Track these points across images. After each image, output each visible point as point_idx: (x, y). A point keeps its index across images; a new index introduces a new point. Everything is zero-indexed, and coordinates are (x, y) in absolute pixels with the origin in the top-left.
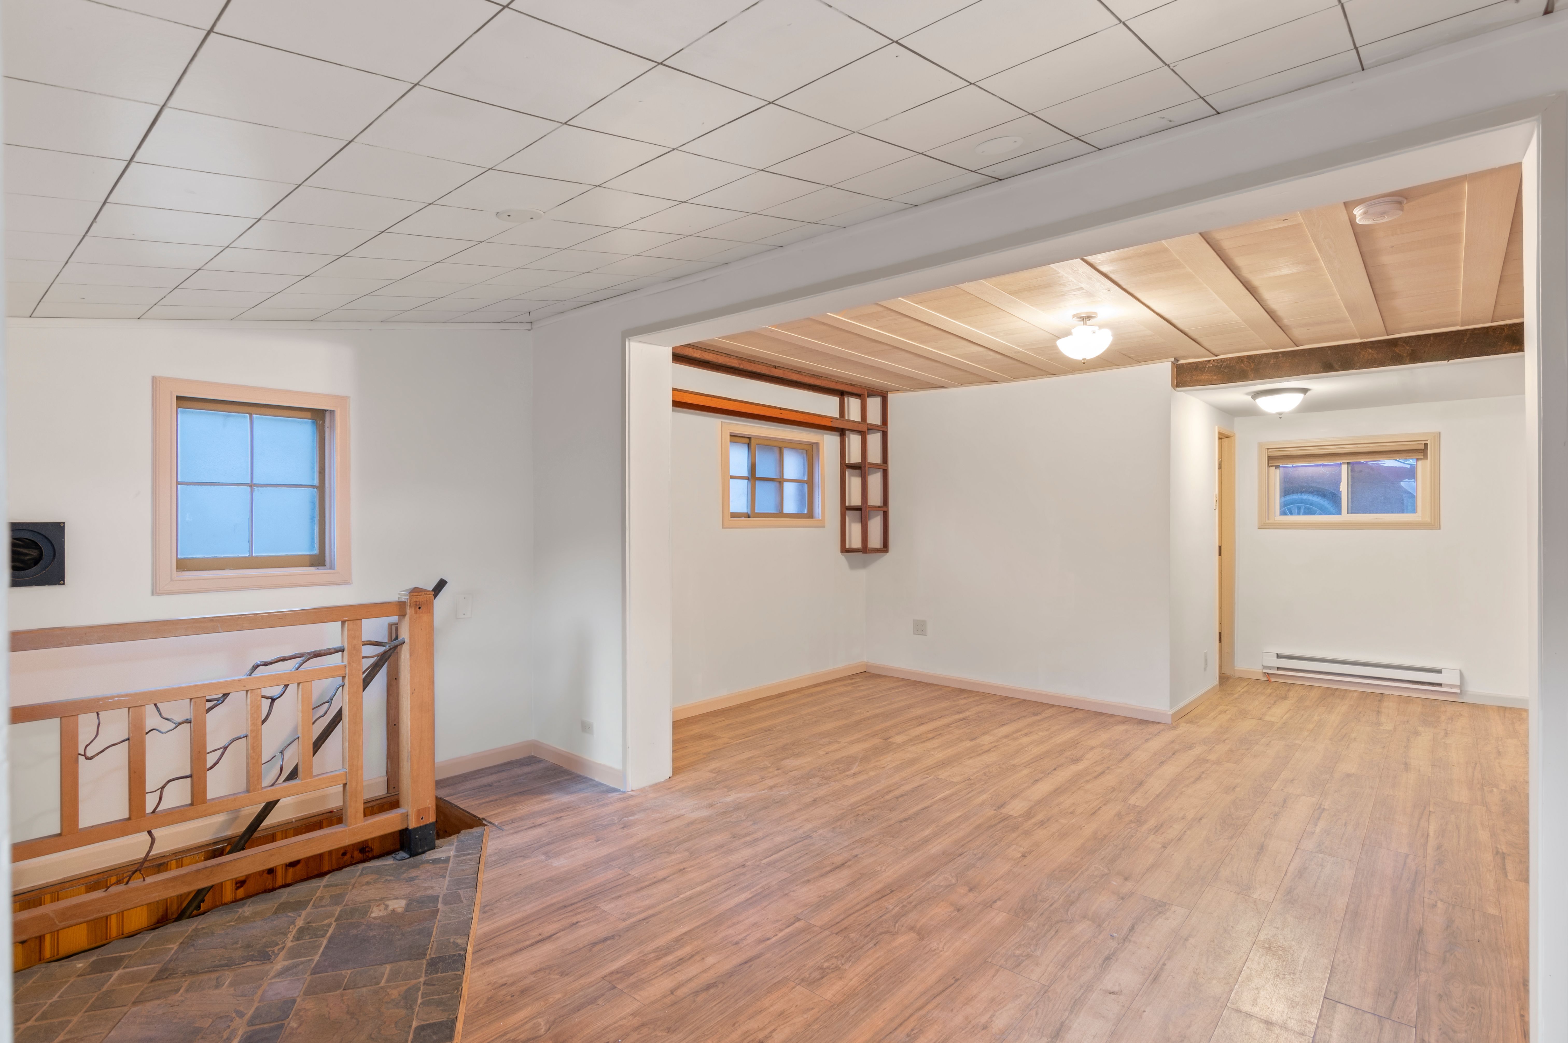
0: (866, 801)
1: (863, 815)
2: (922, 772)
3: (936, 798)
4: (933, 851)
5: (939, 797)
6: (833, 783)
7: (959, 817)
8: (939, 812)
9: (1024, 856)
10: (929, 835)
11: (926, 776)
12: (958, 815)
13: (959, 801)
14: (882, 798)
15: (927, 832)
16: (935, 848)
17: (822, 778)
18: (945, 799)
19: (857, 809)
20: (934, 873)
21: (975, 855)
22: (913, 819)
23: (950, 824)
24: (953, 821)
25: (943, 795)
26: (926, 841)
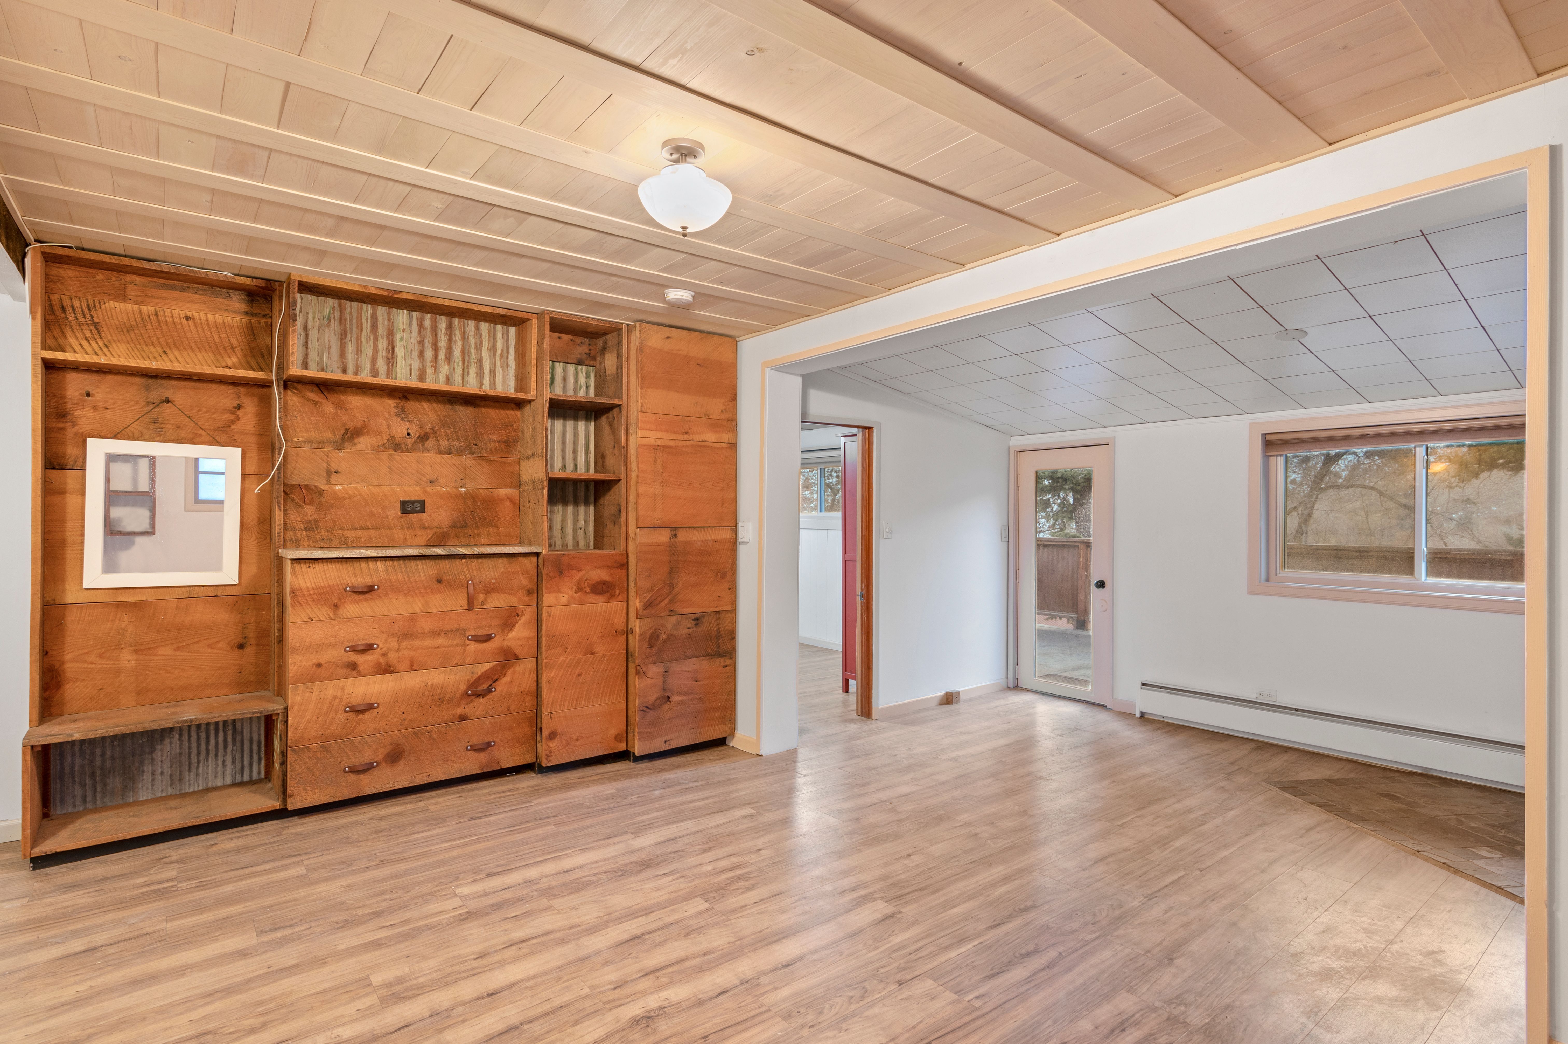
0: (1087, 948)
1: (1086, 924)
2: (983, 1015)
3: (976, 943)
4: (1001, 868)
5: (970, 946)
6: (1158, 1004)
7: (954, 907)
8: (979, 916)
9: (909, 855)
10: (1000, 886)
11: (977, 1004)
12: (955, 910)
13: (943, 934)
14: (1060, 954)
15: (1003, 889)
16: (999, 871)
17: (1186, 1024)
18: (962, 940)
19: (1097, 934)
20: (1005, 848)
21: (958, 861)
22: (1016, 909)
23: (971, 897)
24: (965, 902)
25: (962, 950)
26: (1006, 879)
